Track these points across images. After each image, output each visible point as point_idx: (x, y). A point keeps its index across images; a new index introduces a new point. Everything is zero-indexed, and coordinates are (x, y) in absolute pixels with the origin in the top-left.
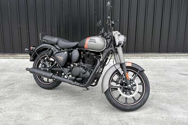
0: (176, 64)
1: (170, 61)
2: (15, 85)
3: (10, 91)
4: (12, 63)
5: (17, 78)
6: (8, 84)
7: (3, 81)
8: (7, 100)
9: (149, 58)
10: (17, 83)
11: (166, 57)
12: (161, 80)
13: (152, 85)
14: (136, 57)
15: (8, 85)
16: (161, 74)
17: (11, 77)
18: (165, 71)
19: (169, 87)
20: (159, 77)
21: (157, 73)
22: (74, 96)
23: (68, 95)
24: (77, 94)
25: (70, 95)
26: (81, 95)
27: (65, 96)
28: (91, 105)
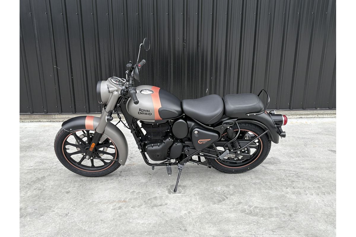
0: (320, 131)
1: (309, 123)
2: (46, 179)
3: (36, 196)
4: (44, 131)
5: (51, 165)
6: (34, 179)
7: (26, 171)
8: (29, 219)
10: (49, 175)
11: (300, 116)
12: (302, 166)
13: (290, 178)
15: (34, 182)
16: (300, 152)
17: (40, 162)
18: (306, 145)
19: (319, 181)
20: (298, 159)
21: (292, 151)
22: (153, 207)
23: (141, 206)
24: (158, 202)
25: (145, 204)
26: (166, 204)
27: (136, 208)
28: (186, 230)
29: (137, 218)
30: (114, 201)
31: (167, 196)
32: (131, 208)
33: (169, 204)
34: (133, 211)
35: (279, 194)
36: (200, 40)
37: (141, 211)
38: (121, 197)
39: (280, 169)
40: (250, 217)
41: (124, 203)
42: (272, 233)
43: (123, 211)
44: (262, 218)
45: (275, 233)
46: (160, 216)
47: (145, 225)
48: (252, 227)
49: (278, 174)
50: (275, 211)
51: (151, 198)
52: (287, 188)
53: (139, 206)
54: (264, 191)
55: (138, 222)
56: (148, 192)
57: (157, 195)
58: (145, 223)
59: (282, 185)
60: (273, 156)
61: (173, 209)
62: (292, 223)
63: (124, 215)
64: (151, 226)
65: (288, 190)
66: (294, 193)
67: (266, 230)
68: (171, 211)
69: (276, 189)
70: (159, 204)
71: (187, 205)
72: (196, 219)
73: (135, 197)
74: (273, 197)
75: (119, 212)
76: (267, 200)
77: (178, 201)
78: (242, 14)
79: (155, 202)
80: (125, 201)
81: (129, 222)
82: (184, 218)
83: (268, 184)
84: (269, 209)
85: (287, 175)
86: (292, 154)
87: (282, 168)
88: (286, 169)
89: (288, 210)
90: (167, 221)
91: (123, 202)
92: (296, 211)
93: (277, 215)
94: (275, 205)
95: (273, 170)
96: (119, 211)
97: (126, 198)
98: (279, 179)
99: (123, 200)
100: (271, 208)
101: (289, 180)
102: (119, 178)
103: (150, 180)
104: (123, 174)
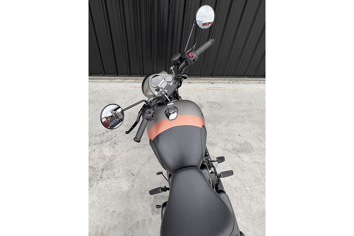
9: (238, 82)
14: (222, 81)
31: (150, 220)
38: (98, 223)
39: (255, 162)
49: (254, 171)
51: (133, 225)
54: (246, 203)
56: (129, 213)
60: (246, 139)
73: (115, 223)
74: (256, 214)
76: (250, 220)
80: (102, 234)
83: (248, 188)
87: (256, 160)
95: (249, 164)
97: (105, 227)
98: (256, 179)
99: (100, 232)
102: (100, 183)
103: (133, 186)
104: (105, 174)
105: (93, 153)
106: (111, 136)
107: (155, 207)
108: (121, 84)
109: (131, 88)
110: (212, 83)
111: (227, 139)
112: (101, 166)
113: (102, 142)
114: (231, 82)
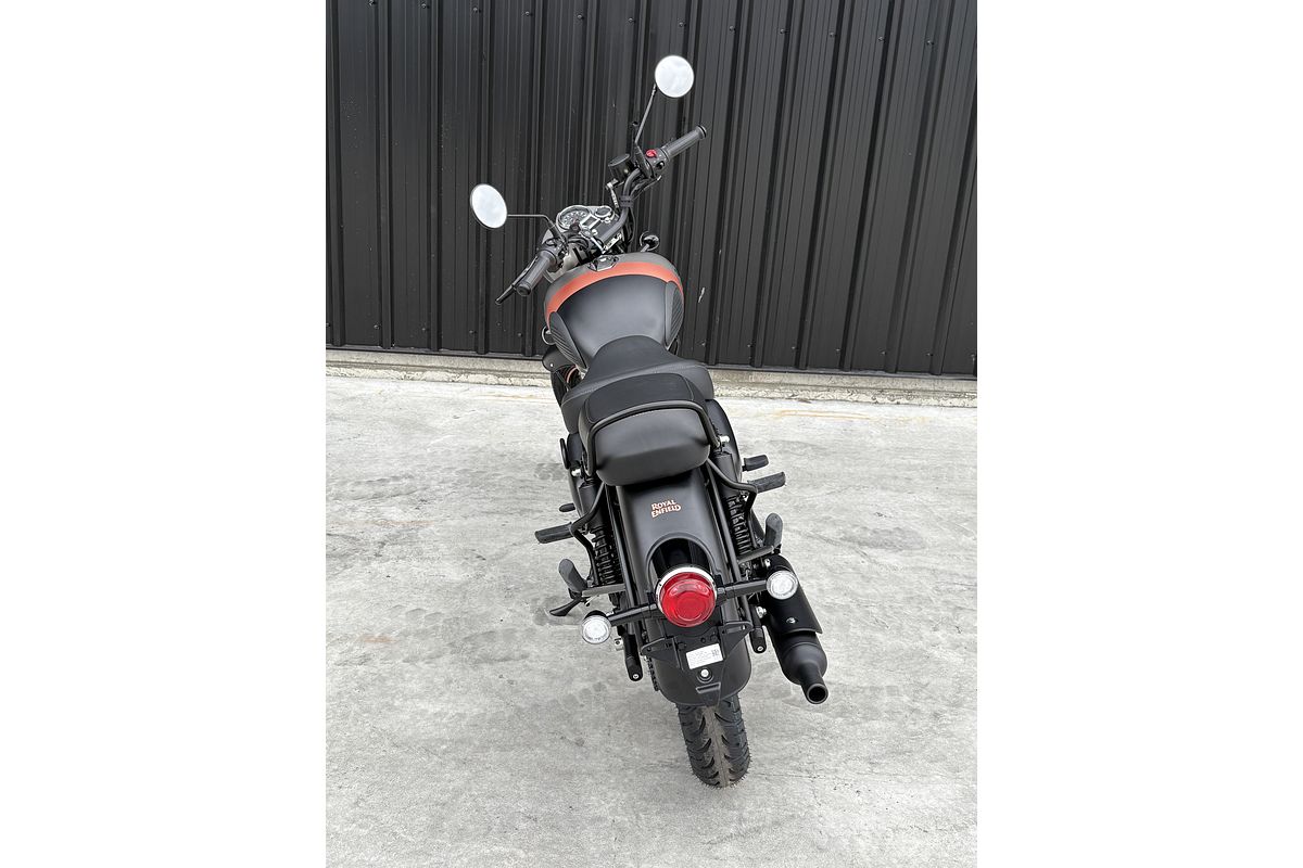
13: (950, 597)
14: (845, 395)
22: (477, 663)
23: (438, 657)
24: (498, 648)
25: (452, 653)
26: (524, 657)
27: (421, 664)
28: (580, 743)
29: (421, 697)
30: (347, 638)
31: (531, 632)
32: (404, 661)
33: (532, 657)
34: (407, 672)
35: (906, 647)
36: (687, 117)
37: (436, 673)
38: (372, 623)
39: (921, 568)
40: (802, 712)
41: (381, 645)
42: (867, 767)
43: (375, 671)
44: (840, 720)
45: (876, 770)
46: (498, 694)
47: (445, 720)
48: (802, 745)
49: (911, 584)
50: (887, 699)
51: (476, 635)
52: (935, 629)
53: (431, 657)
54: (859, 633)
55: (423, 707)
56: (465, 616)
57: (496, 626)
58: (446, 714)
59: (921, 619)
60: (902, 524)
61: (547, 673)
62: (940, 739)
63: (377, 682)
64: (463, 723)
65: (938, 634)
66: (958, 646)
67: (848, 757)
68: (539, 680)
69: (899, 628)
70: (502, 654)
71: (596, 662)
72: (619, 707)
73: (422, 626)
74: (886, 653)
75: (359, 673)
76: (863, 661)
77: (567, 649)
78: (838, 37)
79: (486, 648)
80: (383, 639)
81: (391, 707)
82: (581, 703)
83: (875, 610)
84: (868, 692)
85: (942, 588)
86: (966, 521)
87: (926, 565)
88: (941, 568)
89: (931, 697)
90: (519, 710)
91: (376, 641)
92: (957, 705)
93: (892, 712)
94: (889, 682)
95: (895, 569)
96: (362, 669)
97: (390, 630)
98: (912, 598)
99: (377, 635)
100: (873, 689)
101: (947, 602)
102: (374, 564)
103: (478, 576)
104: (388, 550)
105: (349, 513)
106: (408, 487)
107: (548, 614)
108: (444, 386)
109: (483, 398)
110: (805, 401)
111: (827, 518)
112: (378, 536)
113: (378, 496)
114: (886, 400)
